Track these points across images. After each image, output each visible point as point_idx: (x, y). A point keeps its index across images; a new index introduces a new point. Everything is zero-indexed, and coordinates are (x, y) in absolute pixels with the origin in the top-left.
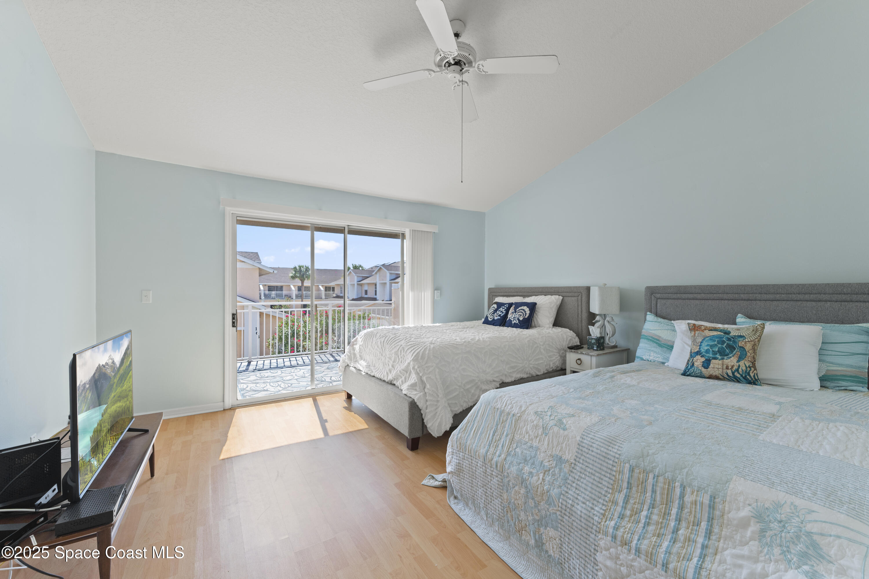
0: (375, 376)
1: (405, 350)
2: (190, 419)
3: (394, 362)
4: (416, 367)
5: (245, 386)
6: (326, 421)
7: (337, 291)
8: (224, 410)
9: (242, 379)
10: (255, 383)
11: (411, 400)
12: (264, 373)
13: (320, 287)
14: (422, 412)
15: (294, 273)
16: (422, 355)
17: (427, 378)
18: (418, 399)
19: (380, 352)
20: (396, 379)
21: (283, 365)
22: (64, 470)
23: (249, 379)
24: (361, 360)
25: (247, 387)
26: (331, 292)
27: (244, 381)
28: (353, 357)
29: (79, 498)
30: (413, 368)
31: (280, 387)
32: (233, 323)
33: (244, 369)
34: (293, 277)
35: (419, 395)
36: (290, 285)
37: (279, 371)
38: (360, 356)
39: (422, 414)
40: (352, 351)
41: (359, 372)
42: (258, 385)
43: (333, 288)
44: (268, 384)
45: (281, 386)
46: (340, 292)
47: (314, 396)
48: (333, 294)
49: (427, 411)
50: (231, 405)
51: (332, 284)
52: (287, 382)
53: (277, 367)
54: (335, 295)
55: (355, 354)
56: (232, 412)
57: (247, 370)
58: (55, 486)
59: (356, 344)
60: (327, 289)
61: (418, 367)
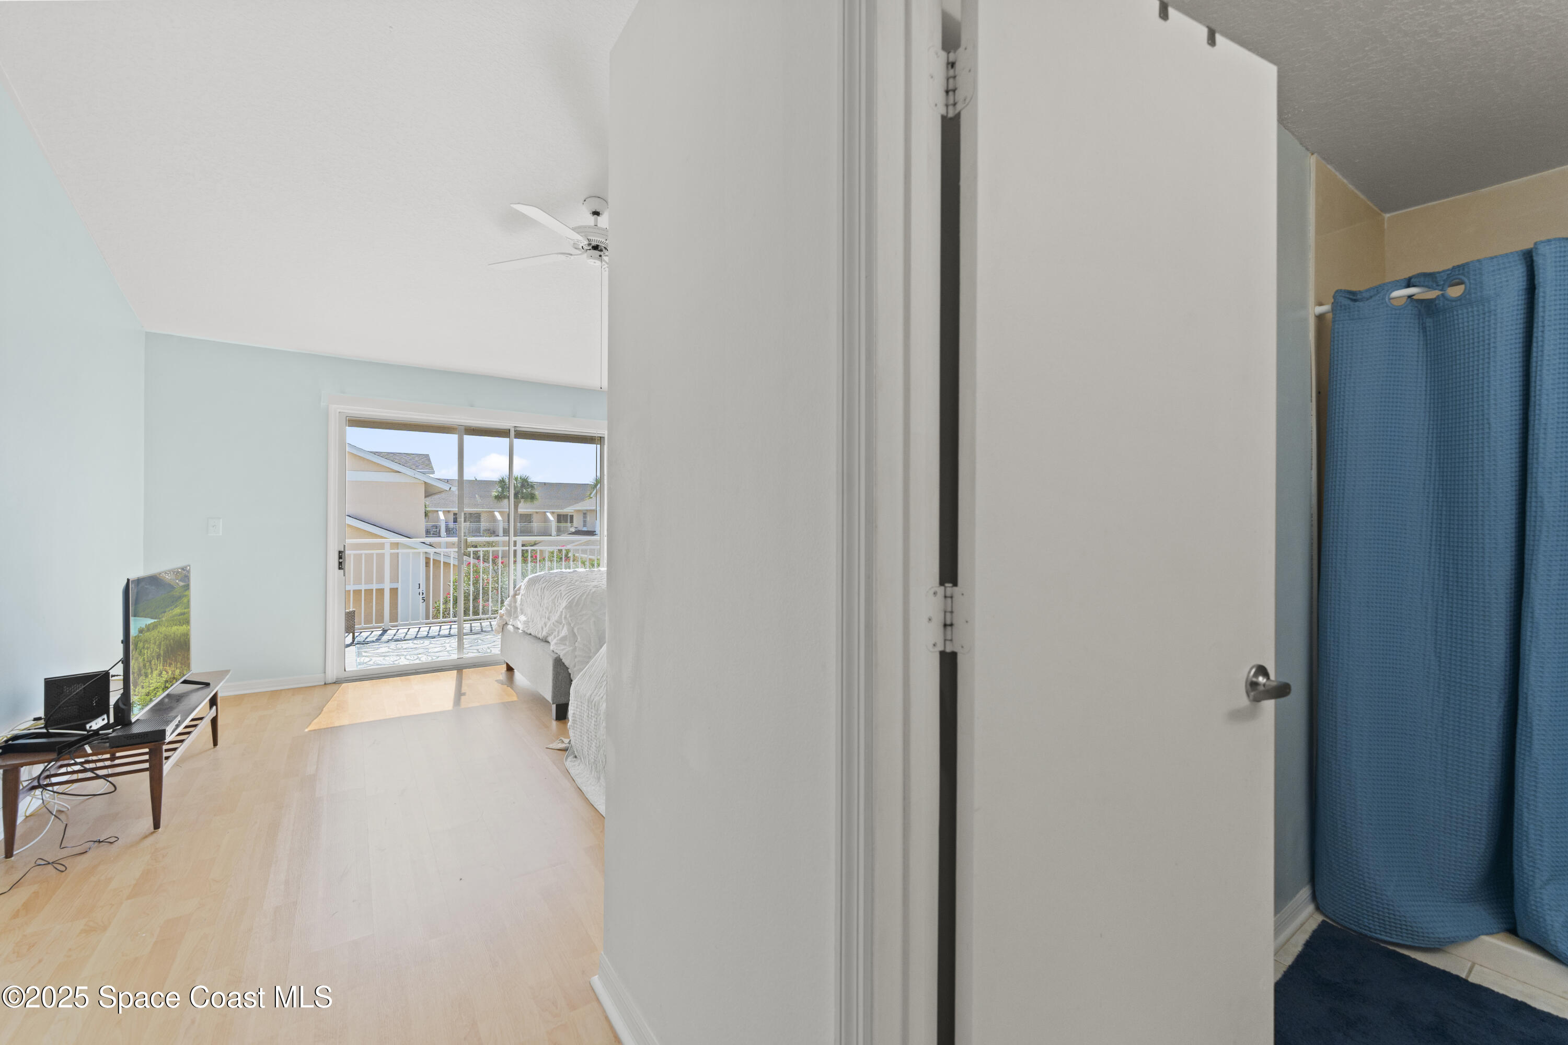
0: (533, 634)
1: (563, 595)
2: (275, 695)
3: (551, 612)
4: (568, 616)
5: (367, 659)
6: (464, 694)
7: (578, 523)
8: (325, 684)
9: (365, 652)
10: (384, 656)
11: (556, 656)
12: (404, 645)
13: (549, 515)
14: (570, 671)
15: (500, 489)
16: (578, 600)
17: (578, 629)
18: (564, 655)
19: (539, 602)
20: (549, 635)
21: (437, 633)
22: (114, 698)
23: (377, 651)
24: (522, 614)
25: (370, 661)
26: (569, 524)
27: (368, 654)
28: (513, 612)
29: (131, 721)
30: (565, 618)
31: (420, 660)
32: (340, 563)
33: (374, 639)
34: (499, 498)
35: (567, 650)
36: (545, 512)
37: (427, 642)
38: (521, 609)
39: (570, 674)
40: (513, 605)
41: (516, 630)
42: (387, 658)
43: (572, 517)
44: (402, 657)
45: (422, 659)
46: (582, 523)
47: (459, 668)
48: (571, 527)
49: (575, 669)
50: (335, 677)
51: (568, 510)
52: (433, 654)
53: (427, 637)
54: (573, 530)
55: (516, 608)
56: (335, 687)
57: (378, 640)
58: (105, 716)
59: (519, 594)
60: (561, 518)
61: (570, 616)
